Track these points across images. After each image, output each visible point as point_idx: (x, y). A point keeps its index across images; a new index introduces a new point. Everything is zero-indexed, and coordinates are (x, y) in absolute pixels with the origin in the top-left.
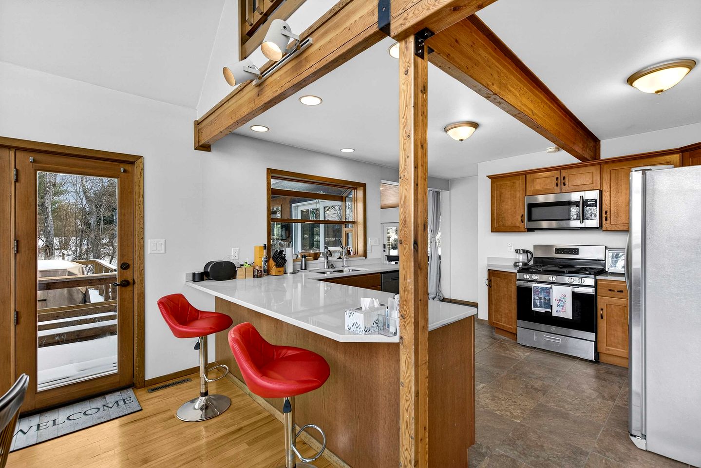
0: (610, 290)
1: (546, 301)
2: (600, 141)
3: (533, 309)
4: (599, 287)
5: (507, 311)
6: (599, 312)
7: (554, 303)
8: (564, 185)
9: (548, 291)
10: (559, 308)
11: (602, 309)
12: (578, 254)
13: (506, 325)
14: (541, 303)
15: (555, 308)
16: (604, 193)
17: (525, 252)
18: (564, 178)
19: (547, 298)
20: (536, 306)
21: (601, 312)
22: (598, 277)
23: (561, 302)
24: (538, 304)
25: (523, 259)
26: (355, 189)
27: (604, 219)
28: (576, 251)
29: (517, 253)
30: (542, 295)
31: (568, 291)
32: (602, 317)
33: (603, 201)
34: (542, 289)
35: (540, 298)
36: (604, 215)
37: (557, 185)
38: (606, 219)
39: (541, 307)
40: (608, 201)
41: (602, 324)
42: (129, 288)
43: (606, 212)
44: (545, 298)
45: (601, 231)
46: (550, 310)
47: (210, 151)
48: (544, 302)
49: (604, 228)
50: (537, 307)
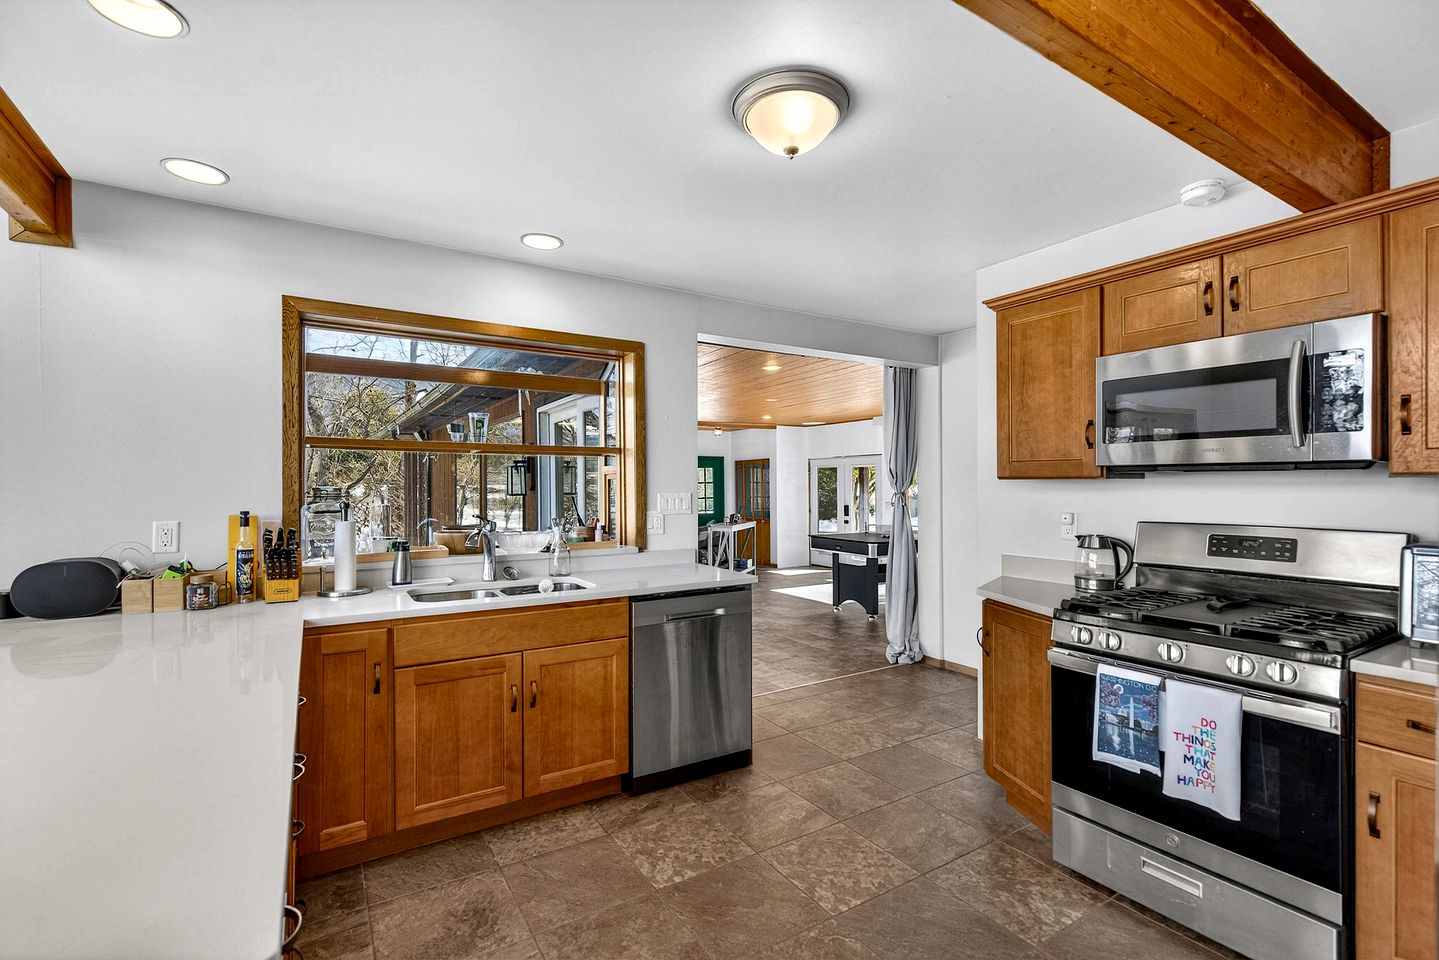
0: (1415, 726)
1: (1144, 735)
2: (1386, 135)
3: (1098, 756)
4: (1361, 707)
5: (1029, 742)
6: (1365, 809)
7: (1173, 749)
8: (1235, 306)
9: (1151, 700)
10: (1189, 770)
11: (1376, 799)
12: (1293, 559)
13: (1027, 788)
14: (1124, 738)
15: (1174, 766)
16: (1396, 326)
17: (1109, 544)
18: (1234, 281)
19: (1146, 724)
20: (1106, 745)
21: (1372, 810)
22: (1357, 665)
23: (1198, 746)
24: (1116, 739)
25: (1100, 567)
26: (620, 358)
27: (1396, 427)
28: (1287, 549)
29: (1081, 546)
30: (1130, 711)
31: (1227, 707)
32: (1375, 832)
33: (1394, 358)
34: (1132, 688)
35: (1123, 722)
36: (1396, 414)
37: (1209, 310)
38: (1406, 428)
39: (1124, 752)
40: (1417, 357)
41: (1375, 861)
43: (1406, 402)
44: (1137, 723)
45: (1384, 478)
46: (1156, 770)
48: (1135, 737)
49: (1396, 464)
50: (1111, 750)
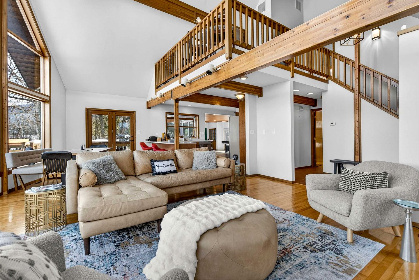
26: (196, 116)
42: (133, 142)
47: (150, 109)
